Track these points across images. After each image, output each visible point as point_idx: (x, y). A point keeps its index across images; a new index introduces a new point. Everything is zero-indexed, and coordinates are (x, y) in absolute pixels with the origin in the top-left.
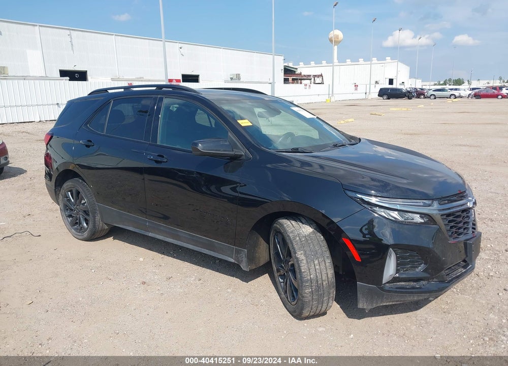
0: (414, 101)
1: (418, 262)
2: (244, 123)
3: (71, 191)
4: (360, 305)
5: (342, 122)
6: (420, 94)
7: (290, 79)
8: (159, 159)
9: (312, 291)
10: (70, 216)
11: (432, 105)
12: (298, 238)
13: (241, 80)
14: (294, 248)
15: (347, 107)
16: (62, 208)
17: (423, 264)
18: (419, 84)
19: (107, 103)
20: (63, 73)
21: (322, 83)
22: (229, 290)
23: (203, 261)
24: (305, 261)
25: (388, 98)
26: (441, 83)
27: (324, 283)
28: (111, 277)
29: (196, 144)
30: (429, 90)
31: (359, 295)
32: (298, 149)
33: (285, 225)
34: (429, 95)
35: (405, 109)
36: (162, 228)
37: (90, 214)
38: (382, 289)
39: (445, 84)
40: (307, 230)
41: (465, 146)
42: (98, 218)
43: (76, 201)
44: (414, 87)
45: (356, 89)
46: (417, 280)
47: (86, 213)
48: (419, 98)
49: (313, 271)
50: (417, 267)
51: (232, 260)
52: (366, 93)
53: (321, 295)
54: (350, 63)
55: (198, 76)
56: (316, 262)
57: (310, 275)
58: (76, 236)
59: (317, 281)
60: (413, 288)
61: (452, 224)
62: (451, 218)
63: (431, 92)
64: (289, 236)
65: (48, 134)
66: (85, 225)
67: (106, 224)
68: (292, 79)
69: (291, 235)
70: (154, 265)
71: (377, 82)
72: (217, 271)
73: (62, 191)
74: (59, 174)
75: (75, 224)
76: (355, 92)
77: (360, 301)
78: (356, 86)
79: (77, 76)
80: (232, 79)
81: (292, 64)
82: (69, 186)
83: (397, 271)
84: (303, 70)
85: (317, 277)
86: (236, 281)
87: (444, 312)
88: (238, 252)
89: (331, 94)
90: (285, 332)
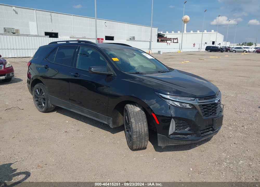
0: (224, 53)
1: (186, 126)
2: (115, 59)
3: (38, 89)
4: (159, 145)
5: (183, 62)
6: (227, 49)
7: (160, 40)
8: (76, 75)
9: (137, 137)
10: (37, 101)
11: (233, 56)
12: (133, 113)
13: (135, 40)
14: (130, 117)
15: (188, 55)
16: (34, 97)
17: (189, 127)
18: (228, 45)
19: (56, 48)
20: (47, 34)
21: (177, 42)
22: (104, 137)
23: (96, 124)
24: (134, 123)
25: (211, 52)
26: (241, 44)
27: (143, 134)
28: (52, 129)
29: (91, 68)
30: (233, 48)
31: (159, 140)
32: (139, 72)
33: (128, 107)
34: (232, 50)
35: (218, 57)
36: (76, 107)
37: (46, 100)
38: (169, 137)
39: (242, 45)
40: (138, 109)
41: (242, 76)
42: (49, 102)
43: (40, 93)
44: (225, 46)
45: (194, 46)
46: (186, 134)
47: (44, 99)
48: (227, 52)
49: (137, 127)
50: (186, 129)
51: (106, 123)
52: (199, 49)
53: (141, 138)
54: (192, 33)
55: (113, 37)
56: (140, 124)
57: (136, 129)
58: (39, 110)
59: (139, 132)
60: (184, 138)
61: (206, 110)
62: (205, 107)
63: (234, 49)
64: (129, 112)
65: (29, 62)
66: (44, 105)
67: (53, 105)
68: (161, 40)
69: (130, 111)
70: (73, 124)
71: (206, 43)
72: (101, 128)
73: (34, 89)
74: (33, 81)
75: (39, 104)
76: (194, 47)
77: (159, 143)
78: (194, 45)
79: (53, 35)
80: (130, 39)
81: (162, 32)
82: (37, 87)
83: (176, 130)
84: (168, 35)
85: (139, 130)
86: (109, 133)
87: (201, 151)
88: (108, 119)
89: (181, 48)
90: (125, 155)
